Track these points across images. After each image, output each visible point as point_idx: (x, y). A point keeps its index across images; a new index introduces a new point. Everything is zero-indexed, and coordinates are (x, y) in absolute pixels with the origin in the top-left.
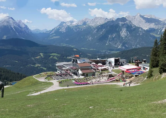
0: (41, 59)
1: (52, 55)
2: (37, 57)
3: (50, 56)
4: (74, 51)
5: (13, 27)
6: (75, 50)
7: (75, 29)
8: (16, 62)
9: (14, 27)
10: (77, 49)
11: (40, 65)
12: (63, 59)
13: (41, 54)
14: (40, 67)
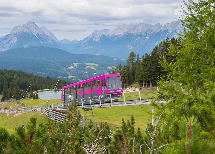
0: (75, 70)
1: (88, 65)
2: (69, 68)
3: (86, 66)
4: (115, 61)
5: (35, 34)
6: (115, 59)
7: (111, 38)
8: (42, 74)
9: (37, 34)
10: (117, 59)
11: (74, 77)
12: (103, 69)
13: (73, 63)
14: (74, 78)
